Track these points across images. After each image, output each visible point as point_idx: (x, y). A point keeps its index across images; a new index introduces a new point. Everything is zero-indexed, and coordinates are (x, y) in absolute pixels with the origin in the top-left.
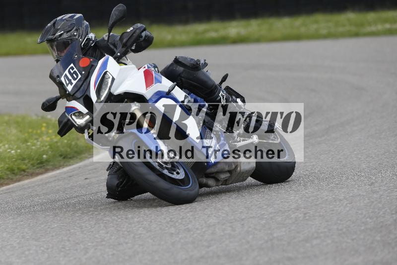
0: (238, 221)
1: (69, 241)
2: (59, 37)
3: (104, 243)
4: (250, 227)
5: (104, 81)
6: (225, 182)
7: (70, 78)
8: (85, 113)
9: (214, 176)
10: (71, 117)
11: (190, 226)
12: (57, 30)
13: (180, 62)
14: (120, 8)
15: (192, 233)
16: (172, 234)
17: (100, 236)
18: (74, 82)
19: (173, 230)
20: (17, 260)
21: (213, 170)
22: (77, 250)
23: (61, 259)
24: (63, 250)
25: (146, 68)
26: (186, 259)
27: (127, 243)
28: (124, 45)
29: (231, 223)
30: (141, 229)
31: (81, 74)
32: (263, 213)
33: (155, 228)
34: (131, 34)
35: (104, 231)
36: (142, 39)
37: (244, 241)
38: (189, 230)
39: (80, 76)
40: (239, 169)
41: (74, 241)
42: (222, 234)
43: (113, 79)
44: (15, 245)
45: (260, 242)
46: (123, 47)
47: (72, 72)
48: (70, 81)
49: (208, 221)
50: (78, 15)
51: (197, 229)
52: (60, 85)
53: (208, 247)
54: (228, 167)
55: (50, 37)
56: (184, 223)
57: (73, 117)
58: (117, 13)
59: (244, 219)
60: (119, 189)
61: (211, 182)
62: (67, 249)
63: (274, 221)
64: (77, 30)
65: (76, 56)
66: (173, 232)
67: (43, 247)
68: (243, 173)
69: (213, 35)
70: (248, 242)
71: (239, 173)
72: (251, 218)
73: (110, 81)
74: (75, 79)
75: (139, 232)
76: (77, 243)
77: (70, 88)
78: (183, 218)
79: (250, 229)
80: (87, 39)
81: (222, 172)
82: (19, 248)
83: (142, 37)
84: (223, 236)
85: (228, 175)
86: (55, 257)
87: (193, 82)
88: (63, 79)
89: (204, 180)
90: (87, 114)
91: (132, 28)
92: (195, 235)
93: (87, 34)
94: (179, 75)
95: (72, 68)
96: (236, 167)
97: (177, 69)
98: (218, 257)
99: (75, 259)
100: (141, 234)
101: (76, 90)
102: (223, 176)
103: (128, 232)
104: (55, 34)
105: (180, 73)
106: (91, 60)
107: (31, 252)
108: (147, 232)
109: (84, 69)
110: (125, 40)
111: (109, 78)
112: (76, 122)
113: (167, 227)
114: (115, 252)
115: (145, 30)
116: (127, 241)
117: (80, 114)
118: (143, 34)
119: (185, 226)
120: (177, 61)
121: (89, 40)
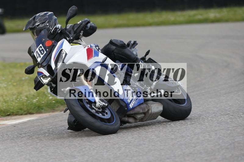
0: (213, 131)
1: (109, 142)
2: (37, 26)
3: (131, 144)
4: (220, 135)
5: (61, 56)
6: (142, 120)
7: (40, 53)
8: (47, 76)
9: (133, 116)
10: (40, 78)
11: (184, 134)
12: (36, 22)
13: (113, 43)
14: (74, 9)
15: (185, 138)
16: (173, 139)
17: (128, 140)
18: (42, 56)
19: (173, 137)
20: (78, 154)
21: (132, 112)
22: (114, 148)
23: (104, 154)
24: (106, 148)
25: (89, 47)
26: (181, 154)
27: (145, 144)
28: (75, 32)
29: (209, 132)
30: (153, 136)
31: (46, 51)
32: (229, 126)
33: (162, 135)
34: (79, 25)
35: (131, 137)
36: (87, 29)
37: (216, 143)
38: (183, 137)
39: (45, 52)
40: (150, 111)
41: (113, 143)
42: (203, 139)
43: (66, 54)
44: (77, 145)
45: (227, 145)
46: (74, 34)
47: (41, 49)
48: (39, 55)
49: (195, 131)
50: (50, 13)
51: (188, 136)
52: (34, 58)
53: (195, 147)
54: (142, 110)
55: (31, 27)
56: (180, 132)
57: (41, 78)
58: (71, 12)
59: (217, 130)
60: (75, 124)
61: (131, 120)
62: (108, 147)
63: (235, 131)
64: (48, 22)
65: (44, 39)
66: (173, 138)
67: (93, 146)
68: (154, 114)
69: (200, 17)
70: (219, 144)
71: (151, 114)
72: (221, 129)
73: (64, 55)
74: (42, 54)
75: (153, 137)
76: (114, 144)
77: (39, 60)
78: (179, 129)
79: (221, 137)
80: (55, 28)
81: (138, 113)
82: (80, 146)
83: (87, 27)
84: (204, 140)
85: (143, 115)
86: (101, 152)
87: (122, 56)
88: (35, 54)
89: (126, 119)
90: (49, 77)
91: (80, 22)
92: (187, 140)
93: (56, 25)
94: (113, 51)
95: (41, 47)
96: (148, 110)
97: (112, 47)
98: (201, 153)
99: (113, 153)
100: (153, 139)
101: (43, 61)
102: (139, 116)
103: (146, 137)
104: (34, 25)
105: (113, 50)
106: (53, 42)
107: (87, 149)
108: (157, 138)
109: (49, 47)
110: (75, 29)
111: (64, 53)
112: (43, 82)
113: (169, 134)
114: (137, 150)
115: (89, 22)
116: (144, 143)
117: (45, 77)
118: (89, 25)
119: (181, 134)
120: (111, 42)
121: (56, 28)
